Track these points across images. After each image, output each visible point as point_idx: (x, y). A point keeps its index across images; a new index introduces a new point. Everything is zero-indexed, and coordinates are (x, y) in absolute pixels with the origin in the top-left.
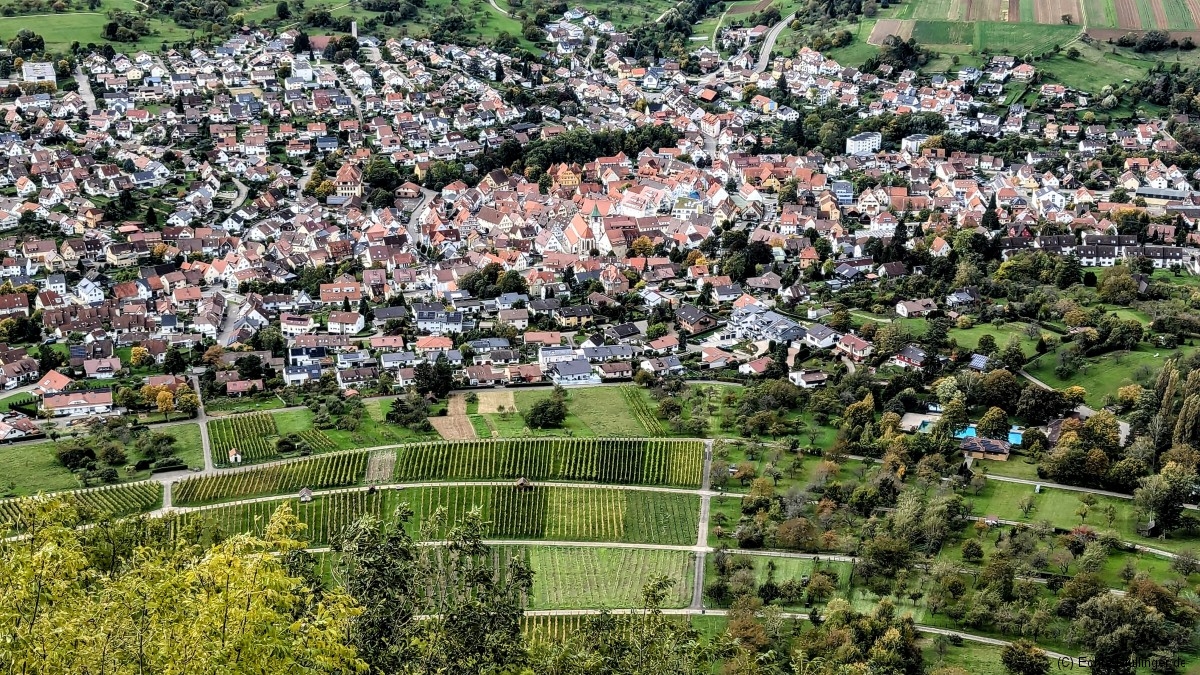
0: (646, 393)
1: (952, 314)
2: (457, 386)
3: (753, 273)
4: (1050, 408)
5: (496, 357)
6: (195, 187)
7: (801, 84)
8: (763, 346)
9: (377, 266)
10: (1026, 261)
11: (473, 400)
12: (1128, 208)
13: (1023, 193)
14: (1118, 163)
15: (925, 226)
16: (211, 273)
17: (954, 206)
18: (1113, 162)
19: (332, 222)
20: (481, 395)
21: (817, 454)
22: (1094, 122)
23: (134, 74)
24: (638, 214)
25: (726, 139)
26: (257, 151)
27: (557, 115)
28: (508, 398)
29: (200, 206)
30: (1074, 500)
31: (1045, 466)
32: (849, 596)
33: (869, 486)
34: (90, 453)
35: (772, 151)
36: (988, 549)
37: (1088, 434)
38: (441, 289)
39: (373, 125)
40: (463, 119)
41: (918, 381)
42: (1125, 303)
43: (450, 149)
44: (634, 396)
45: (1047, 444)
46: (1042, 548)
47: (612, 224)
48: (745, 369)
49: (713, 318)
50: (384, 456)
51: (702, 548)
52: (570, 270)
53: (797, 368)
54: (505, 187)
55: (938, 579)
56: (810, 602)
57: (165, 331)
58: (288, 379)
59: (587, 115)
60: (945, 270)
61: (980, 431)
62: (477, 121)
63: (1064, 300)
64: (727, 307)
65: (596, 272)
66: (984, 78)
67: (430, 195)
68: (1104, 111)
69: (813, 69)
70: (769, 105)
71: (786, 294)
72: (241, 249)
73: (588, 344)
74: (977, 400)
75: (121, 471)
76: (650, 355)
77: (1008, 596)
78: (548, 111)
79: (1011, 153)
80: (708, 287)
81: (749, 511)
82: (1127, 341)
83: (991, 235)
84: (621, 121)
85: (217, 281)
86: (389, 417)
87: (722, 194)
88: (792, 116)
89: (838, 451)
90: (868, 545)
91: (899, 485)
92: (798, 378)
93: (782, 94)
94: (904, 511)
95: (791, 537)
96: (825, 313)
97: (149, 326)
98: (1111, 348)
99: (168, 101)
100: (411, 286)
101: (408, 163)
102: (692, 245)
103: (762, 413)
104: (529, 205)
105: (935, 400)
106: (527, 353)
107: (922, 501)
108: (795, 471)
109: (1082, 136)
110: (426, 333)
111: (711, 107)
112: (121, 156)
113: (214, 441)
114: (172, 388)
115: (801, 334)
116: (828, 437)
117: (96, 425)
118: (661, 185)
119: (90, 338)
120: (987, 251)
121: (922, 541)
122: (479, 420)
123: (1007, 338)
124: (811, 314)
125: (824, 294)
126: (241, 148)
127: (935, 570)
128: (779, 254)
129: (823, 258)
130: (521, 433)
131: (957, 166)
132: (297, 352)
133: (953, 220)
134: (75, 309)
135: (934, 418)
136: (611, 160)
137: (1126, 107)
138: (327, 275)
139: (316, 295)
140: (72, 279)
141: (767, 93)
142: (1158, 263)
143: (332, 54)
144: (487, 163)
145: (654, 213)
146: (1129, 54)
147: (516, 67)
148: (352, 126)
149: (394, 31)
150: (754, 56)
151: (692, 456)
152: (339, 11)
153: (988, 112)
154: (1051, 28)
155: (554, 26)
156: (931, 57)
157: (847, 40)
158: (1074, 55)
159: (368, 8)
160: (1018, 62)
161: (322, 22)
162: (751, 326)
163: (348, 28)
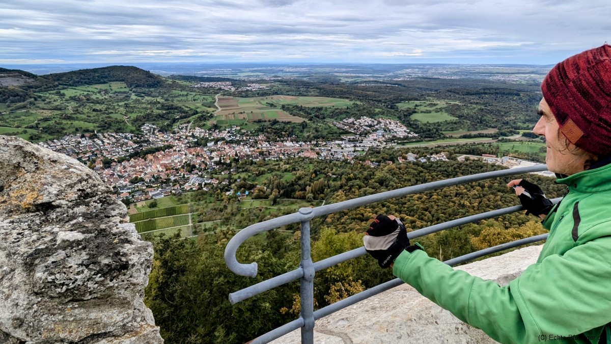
0: (174, 197)
1: (232, 173)
2: (132, 203)
3: (193, 171)
4: (253, 187)
5: (139, 195)
7: (197, 134)
8: (197, 184)
9: (108, 180)
10: (244, 162)
11: (136, 205)
12: (260, 150)
13: (241, 150)
14: (257, 142)
15: (225, 157)
17: (229, 153)
18: (256, 142)
20: (137, 203)
21: (211, 202)
22: (251, 136)
24: (167, 162)
25: (183, 146)
27: (146, 145)
28: (144, 203)
30: (259, 202)
31: (253, 197)
32: (221, 227)
33: (222, 207)
35: (193, 147)
36: (245, 213)
37: (260, 190)
38: (124, 183)
39: (103, 151)
40: (124, 148)
41: (228, 186)
42: (262, 167)
43: (123, 154)
44: (171, 198)
45: (253, 193)
46: (254, 211)
47: (161, 165)
48: (194, 189)
49: (186, 180)
51: (191, 224)
52: (154, 175)
53: (204, 187)
54: (136, 160)
55: (237, 221)
56: (214, 230)
59: (153, 144)
60: (230, 165)
61: (241, 193)
62: (128, 148)
63: (251, 168)
64: (189, 178)
65: (160, 175)
66: (231, 130)
67: (119, 164)
68: (253, 134)
69: (198, 131)
70: (191, 138)
71: (200, 173)
73: (160, 189)
74: (240, 187)
76: (174, 189)
79: (238, 143)
80: (184, 175)
81: (199, 216)
82: (263, 173)
83: (237, 158)
84: (161, 144)
87: (184, 156)
88: (196, 140)
89: (214, 201)
90: (223, 217)
91: (227, 205)
92: (205, 189)
93: (193, 136)
94: (229, 210)
95: (208, 219)
96: (209, 176)
98: (261, 175)
100: (117, 184)
101: (113, 158)
102: (179, 167)
103: (199, 197)
104: (143, 163)
105: (231, 189)
106: (146, 193)
107: (232, 207)
108: (207, 207)
109: (250, 138)
110: (122, 193)
111: (179, 140)
115: (204, 181)
116: (212, 199)
118: (171, 156)
120: (236, 161)
121: (233, 214)
122: (138, 209)
123: (243, 175)
124: (206, 177)
125: (207, 173)
127: (236, 219)
128: (197, 166)
129: (206, 166)
130: (148, 210)
131: (229, 146)
133: (229, 156)
135: (232, 192)
136: (159, 152)
137: (257, 133)
141: (190, 136)
142: (266, 159)
143: (91, 138)
144: (131, 156)
145: (170, 162)
146: (255, 124)
147: (135, 136)
148: (98, 152)
149: (105, 131)
150: (186, 129)
151: (185, 207)
152: (91, 128)
153: (233, 136)
154: (242, 120)
155: (143, 128)
156: (221, 127)
157: (204, 125)
158: (246, 124)
159: (98, 127)
160: (237, 126)
161: (87, 131)
162: (194, 181)
163: (94, 132)
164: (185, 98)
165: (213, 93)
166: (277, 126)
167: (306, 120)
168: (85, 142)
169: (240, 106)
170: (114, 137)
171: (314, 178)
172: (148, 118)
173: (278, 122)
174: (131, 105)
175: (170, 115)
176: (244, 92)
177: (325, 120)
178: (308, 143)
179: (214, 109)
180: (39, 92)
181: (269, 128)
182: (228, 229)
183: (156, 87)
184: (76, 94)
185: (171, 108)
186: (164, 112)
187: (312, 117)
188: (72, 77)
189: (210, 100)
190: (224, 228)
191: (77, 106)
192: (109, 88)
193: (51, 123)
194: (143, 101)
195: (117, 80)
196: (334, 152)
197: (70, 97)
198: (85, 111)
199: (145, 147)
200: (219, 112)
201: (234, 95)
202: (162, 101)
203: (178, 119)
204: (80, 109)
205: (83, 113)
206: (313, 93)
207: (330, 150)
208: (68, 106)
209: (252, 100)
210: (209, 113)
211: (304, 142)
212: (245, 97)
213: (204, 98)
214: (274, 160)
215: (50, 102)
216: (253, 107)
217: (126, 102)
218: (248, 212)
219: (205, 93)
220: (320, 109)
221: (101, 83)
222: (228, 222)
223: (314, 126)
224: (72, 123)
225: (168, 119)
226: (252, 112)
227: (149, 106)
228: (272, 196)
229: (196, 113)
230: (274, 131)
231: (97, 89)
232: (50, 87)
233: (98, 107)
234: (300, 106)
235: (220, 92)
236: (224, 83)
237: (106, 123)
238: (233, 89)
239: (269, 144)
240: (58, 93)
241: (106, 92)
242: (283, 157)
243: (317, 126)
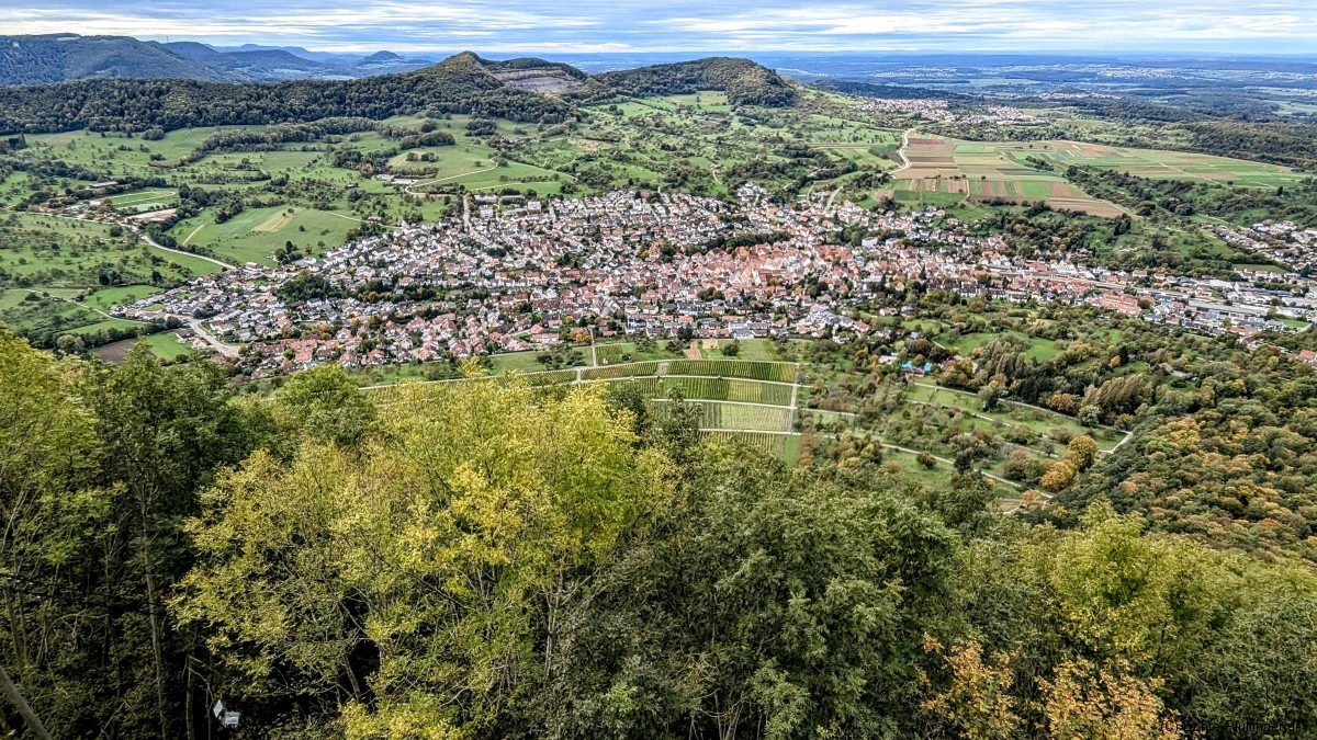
0: (772, 343)
1: (904, 315)
2: (694, 337)
3: (820, 295)
4: (942, 356)
5: (711, 326)
6: (593, 253)
7: (844, 215)
8: (823, 326)
9: (664, 287)
10: (937, 294)
11: (700, 343)
12: (983, 273)
13: (937, 265)
14: (979, 253)
15: (894, 277)
16: (598, 289)
17: (907, 269)
18: (977, 253)
19: (647, 268)
20: (703, 340)
21: (843, 371)
22: (969, 235)
23: (571, 207)
24: (772, 268)
25: (811, 238)
26: (619, 239)
27: (741, 227)
28: (715, 343)
29: (595, 260)
30: (952, 395)
31: (940, 380)
32: (853, 430)
33: (864, 386)
34: (550, 357)
35: (831, 244)
36: (913, 413)
37: (959, 368)
38: (689, 297)
39: (665, 229)
40: (702, 228)
41: (888, 343)
42: (979, 313)
43: (696, 239)
44: (767, 343)
45: (941, 371)
46: (936, 414)
47: (761, 272)
48: (814, 335)
49: (801, 313)
50: (664, 364)
51: (793, 407)
52: (743, 291)
53: (836, 335)
54: (718, 256)
55: (891, 425)
56: (836, 431)
57: (580, 310)
58: (627, 331)
59: (753, 227)
60: (902, 297)
61: (913, 364)
62: (707, 228)
63: (952, 311)
64: (808, 308)
65: (754, 292)
66: (923, 215)
67: (687, 258)
68: (974, 231)
69: (849, 210)
70: (830, 224)
71: (834, 304)
72: (611, 278)
73: (749, 322)
74: (913, 351)
75: (561, 365)
76: (774, 327)
77: (920, 434)
78: (737, 225)
79: (933, 247)
80: (801, 300)
81: (812, 393)
82: (976, 329)
83: (922, 282)
84: (767, 230)
85: (601, 291)
86: (667, 348)
87: (808, 261)
88: (840, 229)
89: (851, 370)
90: (862, 410)
91: (877, 385)
92: (836, 339)
93: (836, 220)
94: (878, 397)
95: (830, 405)
96: (851, 313)
97: (573, 307)
98: (971, 332)
99: (584, 218)
100: (677, 296)
101: (678, 245)
102: (795, 282)
103: (820, 353)
104: (727, 263)
105: (894, 351)
106: (723, 325)
107: (886, 392)
108: (833, 378)
109: (964, 241)
110: (683, 315)
111: (805, 224)
112: (565, 240)
113: (597, 355)
114: (581, 333)
115: (838, 321)
116: (848, 364)
117: (552, 347)
118: (782, 257)
119: (551, 312)
120: (920, 289)
121: (885, 409)
122: (703, 351)
123: (929, 325)
124: (844, 313)
125: (850, 305)
126: (612, 237)
127: (890, 421)
128: (831, 287)
129: (850, 289)
130: (719, 357)
131: (910, 253)
132: (631, 320)
133: (906, 275)
134: (545, 300)
135: (893, 358)
136: (761, 246)
137: (985, 229)
138: (644, 290)
139: (639, 298)
140: (545, 288)
141: (830, 219)
142: (994, 296)
143: (650, 200)
144: (711, 246)
145: (779, 268)
146: (987, 206)
147: (724, 206)
148: (656, 229)
149: (675, 190)
150: (825, 204)
151: (791, 369)
152: (653, 182)
153: (924, 230)
154: (953, 195)
155: (741, 190)
156: (901, 206)
157: (865, 198)
158: (963, 206)
159: (665, 181)
160: (938, 209)
161: (646, 186)
162: (818, 317)
163: (656, 189)
164: (836, 133)
165: (900, 125)
166: (1042, 220)
167: (1133, 214)
168: (640, 207)
169: (958, 160)
170: (687, 203)
171: (1116, 366)
172: (754, 171)
173: (1048, 209)
174: (728, 142)
175: (797, 169)
176: (976, 126)
177: (1192, 218)
178: (1122, 273)
179: (895, 164)
180: (585, 105)
181: (1020, 222)
182: (868, 437)
183: (782, 106)
184: (640, 113)
185: (801, 155)
186: (788, 161)
187: (1153, 207)
188: (639, 79)
189: (890, 140)
190: (860, 434)
191: (638, 135)
192: (695, 104)
193: (595, 164)
194: (752, 134)
195: (712, 89)
196: (1199, 309)
197: (631, 120)
198: (650, 146)
199: (739, 231)
200: (904, 172)
201: (949, 133)
202: (788, 137)
203: (813, 179)
204: (642, 143)
205: (646, 152)
206: (1172, 141)
207: (1185, 302)
208: (624, 136)
209: (990, 147)
210: (880, 172)
211: (1110, 269)
212: (976, 140)
213: (876, 136)
214: (1015, 304)
215: (599, 126)
216: (990, 168)
217: (721, 135)
218: (920, 413)
219: (882, 125)
220: (1187, 186)
221: (684, 93)
222: (871, 422)
223: (1153, 231)
224: (625, 169)
225: (793, 177)
226: (983, 178)
227: (761, 146)
228: (987, 389)
229: (854, 168)
230: (1031, 230)
231: (675, 104)
232: (603, 97)
233: (672, 141)
234: (1122, 173)
235: (917, 124)
236: (929, 103)
237: (678, 175)
238: (949, 118)
239: (1011, 261)
240: (613, 109)
241: (690, 111)
242: (1039, 298)
243: (1162, 233)
